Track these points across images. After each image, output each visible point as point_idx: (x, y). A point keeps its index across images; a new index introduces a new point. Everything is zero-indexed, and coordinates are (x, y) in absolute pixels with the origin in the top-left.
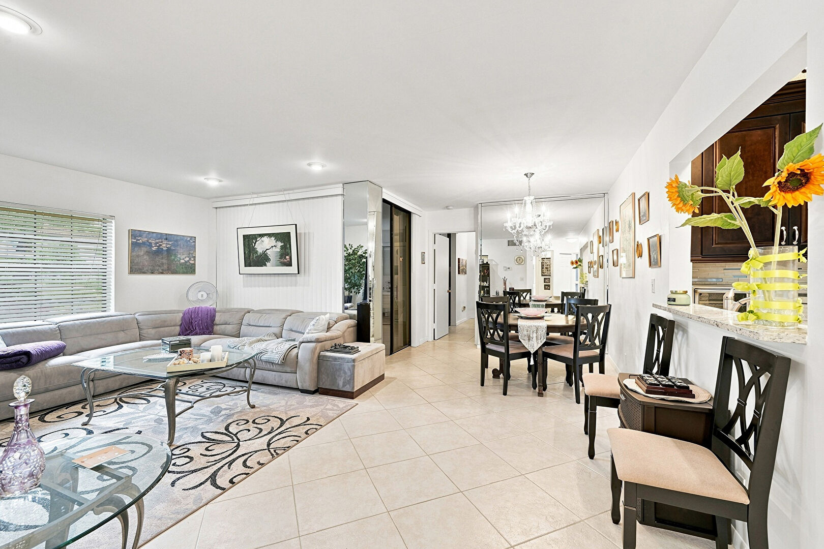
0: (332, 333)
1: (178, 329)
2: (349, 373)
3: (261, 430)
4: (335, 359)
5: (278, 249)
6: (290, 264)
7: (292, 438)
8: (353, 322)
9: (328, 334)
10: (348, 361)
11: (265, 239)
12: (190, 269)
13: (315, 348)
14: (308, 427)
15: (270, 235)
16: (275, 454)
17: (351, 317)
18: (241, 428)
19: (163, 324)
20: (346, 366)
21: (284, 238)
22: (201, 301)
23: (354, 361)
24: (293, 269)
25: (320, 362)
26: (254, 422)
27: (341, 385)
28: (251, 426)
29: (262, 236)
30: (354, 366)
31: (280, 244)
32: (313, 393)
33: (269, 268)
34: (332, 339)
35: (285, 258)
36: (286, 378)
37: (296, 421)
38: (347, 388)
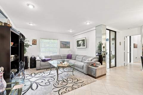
0: (92, 61)
1: (66, 58)
2: (95, 72)
3: (73, 81)
4: (92, 68)
5: (82, 43)
6: (85, 46)
7: (78, 86)
8: (98, 59)
9: (91, 62)
10: (95, 69)
11: (80, 41)
12: (69, 47)
13: (87, 65)
14: (82, 84)
15: (81, 40)
16: (73, 89)
17: (97, 58)
18: (70, 80)
19: (64, 57)
20: (94, 70)
21: (83, 40)
22: (70, 53)
23: (96, 69)
24: (85, 47)
25: (88, 68)
26: (72, 79)
27: (93, 74)
28: (71, 80)
29: (80, 40)
30: (96, 71)
31: (83, 42)
32: (87, 75)
33: (81, 47)
34: (91, 63)
35: (84, 45)
36: (81, 70)
37: (80, 81)
38: (94, 76)
